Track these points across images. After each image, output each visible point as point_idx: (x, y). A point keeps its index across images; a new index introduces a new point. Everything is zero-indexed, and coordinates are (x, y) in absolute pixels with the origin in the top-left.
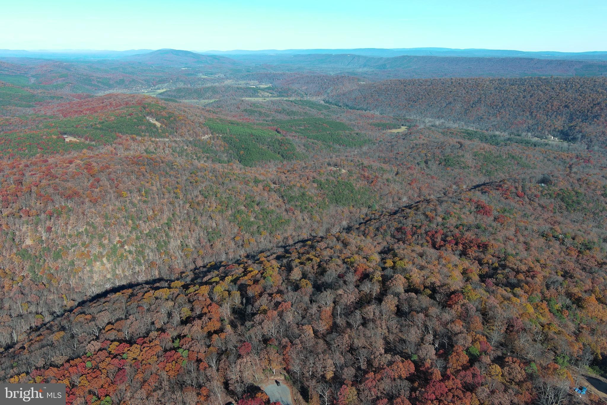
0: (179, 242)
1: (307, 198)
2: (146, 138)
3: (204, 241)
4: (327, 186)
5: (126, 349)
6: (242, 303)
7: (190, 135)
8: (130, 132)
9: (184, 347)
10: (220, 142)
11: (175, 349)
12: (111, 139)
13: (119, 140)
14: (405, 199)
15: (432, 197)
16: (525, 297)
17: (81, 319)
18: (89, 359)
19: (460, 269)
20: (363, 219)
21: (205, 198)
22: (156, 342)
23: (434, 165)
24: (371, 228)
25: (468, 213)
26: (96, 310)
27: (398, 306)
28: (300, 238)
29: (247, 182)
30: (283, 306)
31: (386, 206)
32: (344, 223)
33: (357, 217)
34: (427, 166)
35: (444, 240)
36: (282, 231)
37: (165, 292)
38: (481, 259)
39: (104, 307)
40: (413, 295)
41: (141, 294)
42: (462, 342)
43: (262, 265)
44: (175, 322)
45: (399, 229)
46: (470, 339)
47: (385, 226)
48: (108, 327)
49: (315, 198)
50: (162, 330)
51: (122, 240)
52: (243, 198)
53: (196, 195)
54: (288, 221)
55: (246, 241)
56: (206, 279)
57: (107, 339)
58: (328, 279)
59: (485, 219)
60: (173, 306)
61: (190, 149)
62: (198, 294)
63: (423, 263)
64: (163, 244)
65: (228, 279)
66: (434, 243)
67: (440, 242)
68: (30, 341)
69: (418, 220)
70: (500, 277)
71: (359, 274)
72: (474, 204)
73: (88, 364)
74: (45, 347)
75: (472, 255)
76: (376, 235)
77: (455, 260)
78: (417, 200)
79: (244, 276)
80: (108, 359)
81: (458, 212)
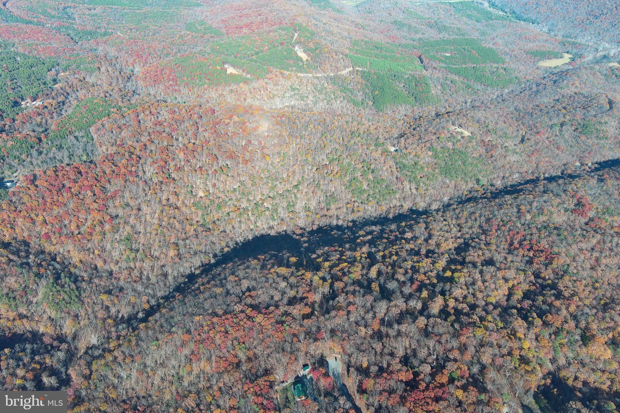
0: (304, 203)
2: (293, 73)
3: (323, 205)
4: (441, 155)
6: (330, 292)
7: (332, 70)
8: (279, 66)
9: (287, 323)
10: (359, 79)
11: (282, 323)
12: (264, 73)
13: (270, 75)
14: (516, 175)
15: (546, 175)
16: (537, 330)
17: (233, 280)
18: (235, 317)
19: (510, 284)
20: (466, 195)
21: (330, 163)
22: (271, 315)
23: (568, 131)
24: (465, 213)
25: (562, 211)
26: (241, 273)
27: (426, 325)
28: (400, 212)
29: (369, 145)
30: (351, 308)
31: (494, 182)
32: (446, 199)
33: (461, 192)
34: (561, 131)
35: (520, 243)
36: (387, 202)
37: (283, 270)
38: (540, 272)
39: (246, 273)
40: (439, 320)
41: (269, 266)
42: (449, 368)
43: (354, 253)
44: (285, 301)
45: (488, 220)
46: (456, 366)
47: (477, 215)
48: (247, 294)
49: (426, 169)
50: (277, 306)
51: (263, 198)
52: (361, 166)
53: (323, 159)
54: (394, 192)
55: (355, 209)
56: (314, 256)
57: (246, 304)
58: (392, 285)
59: (577, 221)
60: (286, 287)
61: (329, 87)
62: (303, 279)
63: (478, 276)
64: (292, 204)
65: (327, 264)
66: (511, 244)
67: (516, 244)
68: (203, 284)
69: (509, 214)
70: (541, 298)
71: (415, 286)
72: (575, 201)
73: (235, 320)
74: (212, 298)
75: (535, 266)
76: (467, 222)
77: (511, 274)
78: (528, 179)
79: (337, 265)
80: (245, 320)
81: (553, 210)
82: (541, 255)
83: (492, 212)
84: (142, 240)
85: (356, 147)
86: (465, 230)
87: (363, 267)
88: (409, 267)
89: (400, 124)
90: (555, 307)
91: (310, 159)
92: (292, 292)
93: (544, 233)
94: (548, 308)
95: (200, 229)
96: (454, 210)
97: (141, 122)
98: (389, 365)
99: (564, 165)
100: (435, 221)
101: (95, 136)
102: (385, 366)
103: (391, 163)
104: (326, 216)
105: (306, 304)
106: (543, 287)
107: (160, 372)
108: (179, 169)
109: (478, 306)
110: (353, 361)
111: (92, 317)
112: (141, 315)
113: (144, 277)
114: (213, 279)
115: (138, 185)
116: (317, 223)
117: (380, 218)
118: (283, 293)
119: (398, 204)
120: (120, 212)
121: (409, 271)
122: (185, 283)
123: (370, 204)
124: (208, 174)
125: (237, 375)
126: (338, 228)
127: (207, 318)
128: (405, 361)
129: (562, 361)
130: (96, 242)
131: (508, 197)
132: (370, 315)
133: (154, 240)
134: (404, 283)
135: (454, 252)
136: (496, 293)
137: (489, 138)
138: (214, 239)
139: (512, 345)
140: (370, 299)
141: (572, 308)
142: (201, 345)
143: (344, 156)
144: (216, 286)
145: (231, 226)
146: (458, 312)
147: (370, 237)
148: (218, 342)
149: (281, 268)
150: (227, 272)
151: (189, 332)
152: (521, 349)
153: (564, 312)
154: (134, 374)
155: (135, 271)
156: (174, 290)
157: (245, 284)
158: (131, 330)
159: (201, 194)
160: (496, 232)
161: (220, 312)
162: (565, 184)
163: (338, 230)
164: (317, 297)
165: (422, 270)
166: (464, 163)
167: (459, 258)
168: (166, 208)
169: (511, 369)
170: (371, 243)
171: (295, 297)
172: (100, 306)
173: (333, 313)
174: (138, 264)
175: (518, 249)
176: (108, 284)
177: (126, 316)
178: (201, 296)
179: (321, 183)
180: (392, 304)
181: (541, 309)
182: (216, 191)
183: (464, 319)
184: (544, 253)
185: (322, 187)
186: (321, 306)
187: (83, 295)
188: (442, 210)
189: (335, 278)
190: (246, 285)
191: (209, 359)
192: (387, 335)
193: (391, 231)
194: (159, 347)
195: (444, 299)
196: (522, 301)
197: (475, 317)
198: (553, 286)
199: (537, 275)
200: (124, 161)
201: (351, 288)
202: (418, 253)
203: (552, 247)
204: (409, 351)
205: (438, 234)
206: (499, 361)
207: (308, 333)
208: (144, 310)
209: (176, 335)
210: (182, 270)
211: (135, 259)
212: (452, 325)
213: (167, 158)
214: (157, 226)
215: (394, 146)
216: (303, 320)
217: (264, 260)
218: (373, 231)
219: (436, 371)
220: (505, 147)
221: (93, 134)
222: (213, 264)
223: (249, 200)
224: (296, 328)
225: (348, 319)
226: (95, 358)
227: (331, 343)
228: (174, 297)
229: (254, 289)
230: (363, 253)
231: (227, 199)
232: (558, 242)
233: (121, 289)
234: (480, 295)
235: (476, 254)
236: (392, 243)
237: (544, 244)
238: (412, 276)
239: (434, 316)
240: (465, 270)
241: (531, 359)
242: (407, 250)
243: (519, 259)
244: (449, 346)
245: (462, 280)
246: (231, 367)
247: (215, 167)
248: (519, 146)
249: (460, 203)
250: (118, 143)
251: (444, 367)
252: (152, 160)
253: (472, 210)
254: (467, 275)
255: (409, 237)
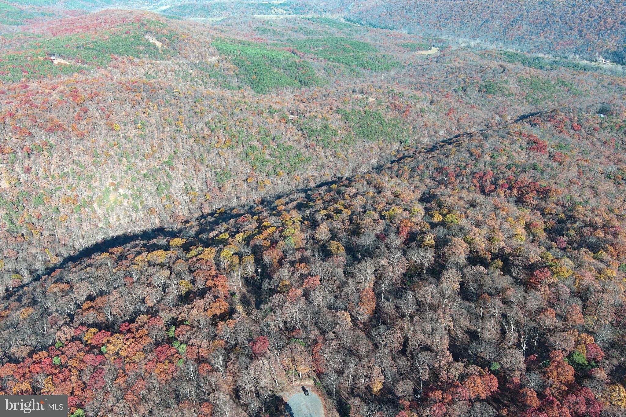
0: (183, 183)
1: (331, 131)
2: (145, 60)
3: (212, 183)
4: (352, 117)
5: (105, 340)
6: (256, 272)
7: (195, 56)
8: (126, 53)
9: (180, 339)
10: (230, 65)
11: (170, 341)
12: (106, 62)
13: (114, 63)
14: (442, 132)
15: (473, 130)
16: (616, 266)
17: (57, 290)
18: (58, 353)
19: (522, 222)
20: (395, 155)
22: (143, 332)
23: (473, 92)
24: (406, 168)
28: (323, 180)
29: (261, 112)
30: (309, 283)
31: (421, 140)
32: (374, 162)
33: (388, 154)
34: (465, 94)
35: (495, 184)
36: (301, 172)
37: (159, 256)
41: (131, 256)
42: (558, 346)
44: (171, 300)
45: (439, 170)
47: (423, 167)
48: (86, 306)
49: (339, 133)
50: (153, 313)
55: (261, 183)
56: (213, 233)
57: (82, 324)
60: (169, 277)
61: (195, 73)
62: (201, 259)
64: (163, 186)
66: (483, 187)
67: (490, 186)
69: (463, 159)
70: (573, 232)
71: (404, 235)
72: (525, 140)
73: (56, 360)
80: (81, 355)
81: (508, 149)
87: (303, 230)
88: (377, 217)
91: (183, 129)
92: (183, 284)
93: (516, 169)
96: (390, 168)
99: (484, 120)
104: (219, 195)
105: (216, 297)
118: (165, 288)
123: (278, 177)
136: (519, 231)
137: (398, 101)
140: (338, 262)
143: (232, 123)
149: (155, 253)
160: (457, 178)
161: (22, 352)
164: (234, 285)
171: (190, 292)
173: (277, 300)
181: (587, 243)
185: (206, 162)
188: (375, 172)
190: (85, 292)
201: (297, 256)
204: (459, 335)
207: (231, 350)
216: (216, 325)
219: (539, 359)
224: (202, 344)
230: (294, 217)
237: (525, 179)
240: (456, 213)
251: (548, 347)
254: (464, 217)
255: (352, 194)
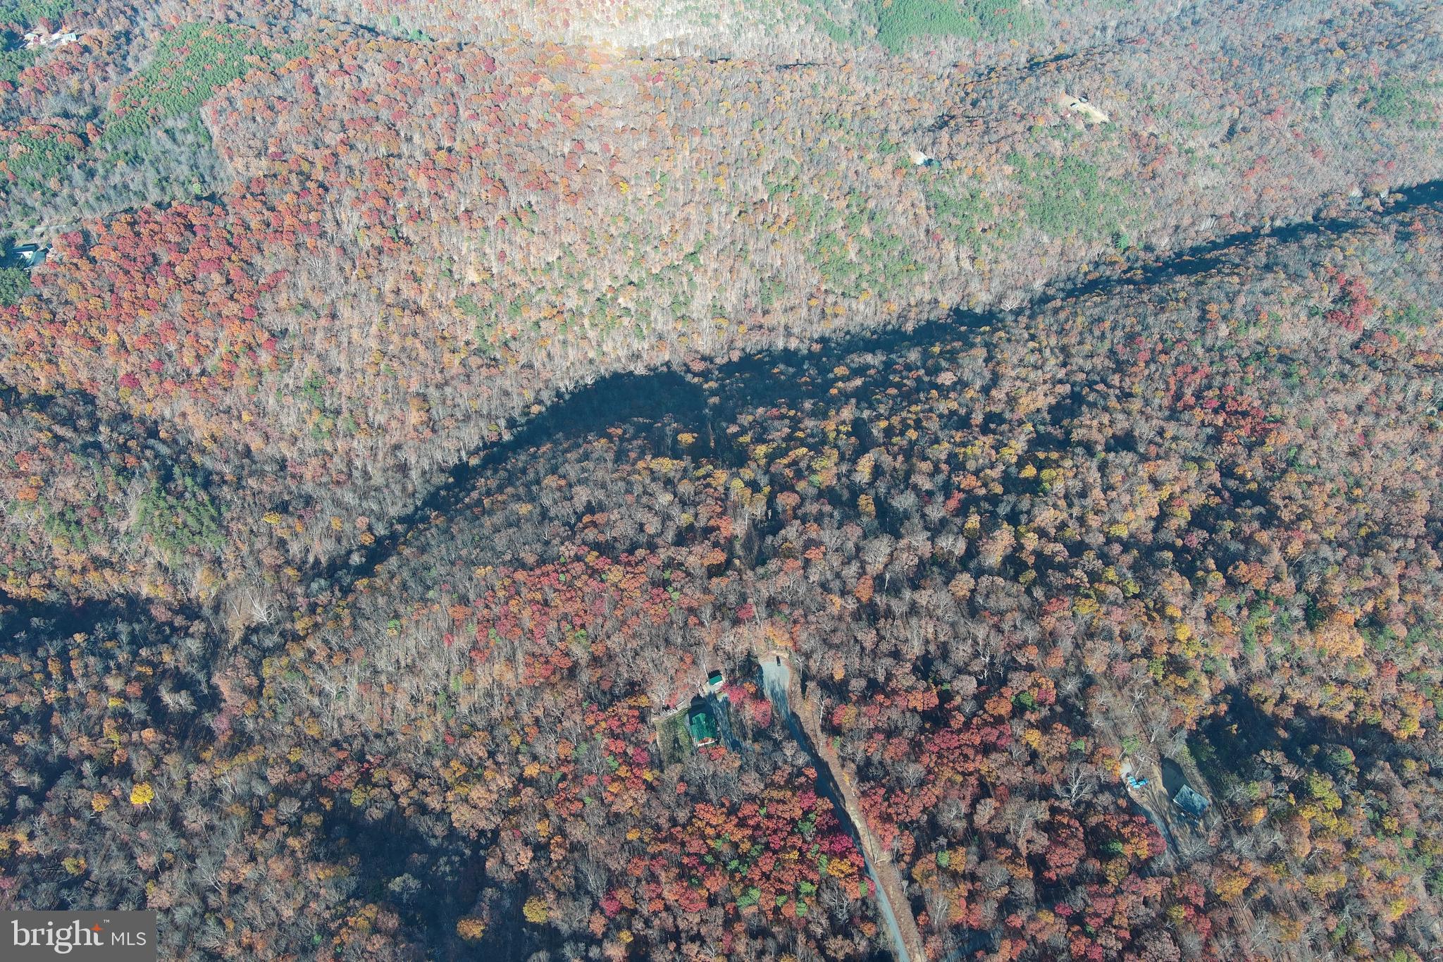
0: (710, 296)
3: (754, 300)
4: (1033, 174)
5: (606, 567)
6: (766, 516)
9: (675, 584)
11: (665, 584)
15: (1278, 223)
16: (1210, 599)
17: (554, 485)
18: (563, 569)
19: (1165, 494)
20: (1086, 274)
21: (771, 197)
22: (641, 568)
23: (1344, 104)
24: (1080, 319)
25: (1303, 317)
26: (572, 471)
27: (973, 591)
28: (932, 317)
29: (864, 149)
30: (812, 554)
31: (1154, 240)
32: (1038, 285)
33: (1074, 267)
34: (1326, 106)
35: (1198, 395)
36: (902, 292)
37: (666, 465)
38: (1236, 465)
39: (584, 470)
40: (1000, 581)
41: (633, 455)
42: (1014, 684)
43: (822, 424)
44: (670, 535)
45: (1131, 338)
46: (1029, 681)
47: (1107, 324)
48: (586, 519)
49: (996, 210)
50: (652, 547)
51: (616, 285)
52: (844, 204)
53: (753, 185)
54: (920, 269)
55: (828, 311)
56: (733, 429)
57: (584, 543)
58: (904, 501)
59: (1334, 340)
60: (671, 503)
62: (708, 485)
63: (1094, 476)
64: (682, 299)
65: (761, 450)
66: (1178, 396)
67: (1189, 397)
68: (489, 493)
69: (1180, 324)
70: (1228, 525)
71: (953, 504)
72: (1336, 290)
73: (562, 577)
74: (510, 525)
75: (1226, 449)
76: (1081, 343)
77: (1167, 469)
78: (1234, 232)
79: (783, 453)
80: (585, 577)
81: (1281, 313)
82: (1242, 422)
83: (1142, 319)
84: (345, 387)
85: (833, 155)
86: (1078, 361)
87: (842, 458)
88: (943, 457)
89: (940, 87)
90: (1257, 544)
91: (724, 187)
92: (685, 516)
93: (1254, 369)
94: (1242, 547)
95: (474, 361)
96: (1056, 311)
97: (321, 91)
98: (889, 676)
99: (1324, 196)
100: (1009, 340)
101: (215, 131)
102: (881, 678)
103: (917, 194)
104: (761, 327)
105: (716, 545)
106: (1238, 498)
107: (408, 684)
108: (418, 216)
109: (1088, 547)
110: (814, 666)
111: (250, 563)
112: (356, 559)
113: (356, 474)
114: (510, 481)
115: (326, 257)
116: (739, 344)
117: (885, 332)
118: (666, 518)
119: (927, 297)
120: (291, 322)
121: (944, 467)
122: (447, 487)
123: (862, 299)
124: (487, 229)
125: (571, 693)
126: (789, 356)
127: (502, 570)
128: (924, 667)
129: (1258, 663)
130: (242, 392)
131: (1181, 281)
132: (854, 568)
133: (373, 388)
134: (930, 494)
135: (1048, 417)
136: (1129, 515)
137: (1151, 129)
138: (507, 384)
139: (1153, 633)
140: (853, 532)
141: (1295, 548)
142: (492, 631)
143: (805, 179)
144: (518, 498)
145: (544, 353)
146: (1044, 562)
147: (858, 382)
148: (528, 624)
149: (661, 460)
150: (542, 466)
151: (464, 600)
152: (1172, 641)
153: (1276, 557)
154: (353, 685)
155: (336, 459)
156: (425, 504)
157: (582, 495)
158: (338, 594)
159: (472, 276)
160: (1147, 363)
161: (531, 559)
162: (1318, 247)
163: (788, 364)
164: (738, 528)
165: (971, 465)
166: (1086, 194)
167: (1057, 432)
168: (396, 312)
169: (1146, 686)
170: (863, 396)
171: (691, 527)
172: (266, 540)
173: (773, 565)
174: (340, 444)
175: (1192, 408)
176: (277, 489)
177: (323, 560)
178: (487, 521)
179: (750, 247)
180: (903, 543)
181: (1227, 549)
182: (507, 270)
183: (1055, 577)
184: (1249, 419)
185: (751, 257)
186: (747, 546)
187: (227, 515)
188: (1027, 313)
189: (780, 485)
190: (584, 499)
191: (511, 660)
192: (889, 613)
193: (909, 368)
194: (402, 631)
195: (1016, 531)
196: (1188, 531)
197: (1078, 573)
198: (1260, 497)
199: (1227, 470)
200: (288, 198)
201: (812, 508)
202: (963, 422)
203: (1268, 405)
204: (932, 648)
205: (1013, 374)
206: (1122, 669)
207: (720, 608)
208: (363, 547)
209: (437, 606)
210: (438, 456)
211: (333, 433)
212: (1028, 591)
213: (389, 188)
214: (377, 355)
215: (924, 150)
216: (710, 578)
217: (622, 439)
218: (868, 367)
219: (988, 690)
220: (1187, 152)
221: (208, 123)
222: (509, 442)
223: (583, 291)
224: (694, 595)
225: (807, 578)
226: (266, 652)
227: (769, 629)
228: (425, 519)
229: (601, 508)
230: (843, 423)
231: (533, 290)
232: (1283, 391)
233: (308, 501)
234: (1094, 521)
235: (1095, 423)
236: (909, 397)
237: (1251, 397)
238: (949, 477)
239: (991, 572)
240: (1068, 463)
241: (1192, 662)
242: (941, 416)
243: (1192, 431)
244: (1018, 637)
245: (1059, 487)
246: (558, 676)
247: (503, 211)
248: (1222, 148)
249: (1070, 294)
250: (272, 149)
251: (1004, 682)
252: (354, 194)
253: (1097, 311)
254: (1071, 474)
255: (948, 383)
